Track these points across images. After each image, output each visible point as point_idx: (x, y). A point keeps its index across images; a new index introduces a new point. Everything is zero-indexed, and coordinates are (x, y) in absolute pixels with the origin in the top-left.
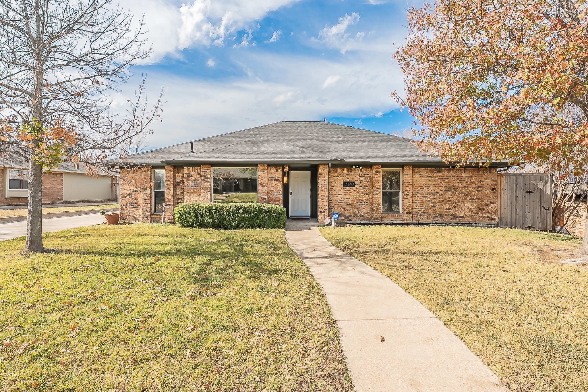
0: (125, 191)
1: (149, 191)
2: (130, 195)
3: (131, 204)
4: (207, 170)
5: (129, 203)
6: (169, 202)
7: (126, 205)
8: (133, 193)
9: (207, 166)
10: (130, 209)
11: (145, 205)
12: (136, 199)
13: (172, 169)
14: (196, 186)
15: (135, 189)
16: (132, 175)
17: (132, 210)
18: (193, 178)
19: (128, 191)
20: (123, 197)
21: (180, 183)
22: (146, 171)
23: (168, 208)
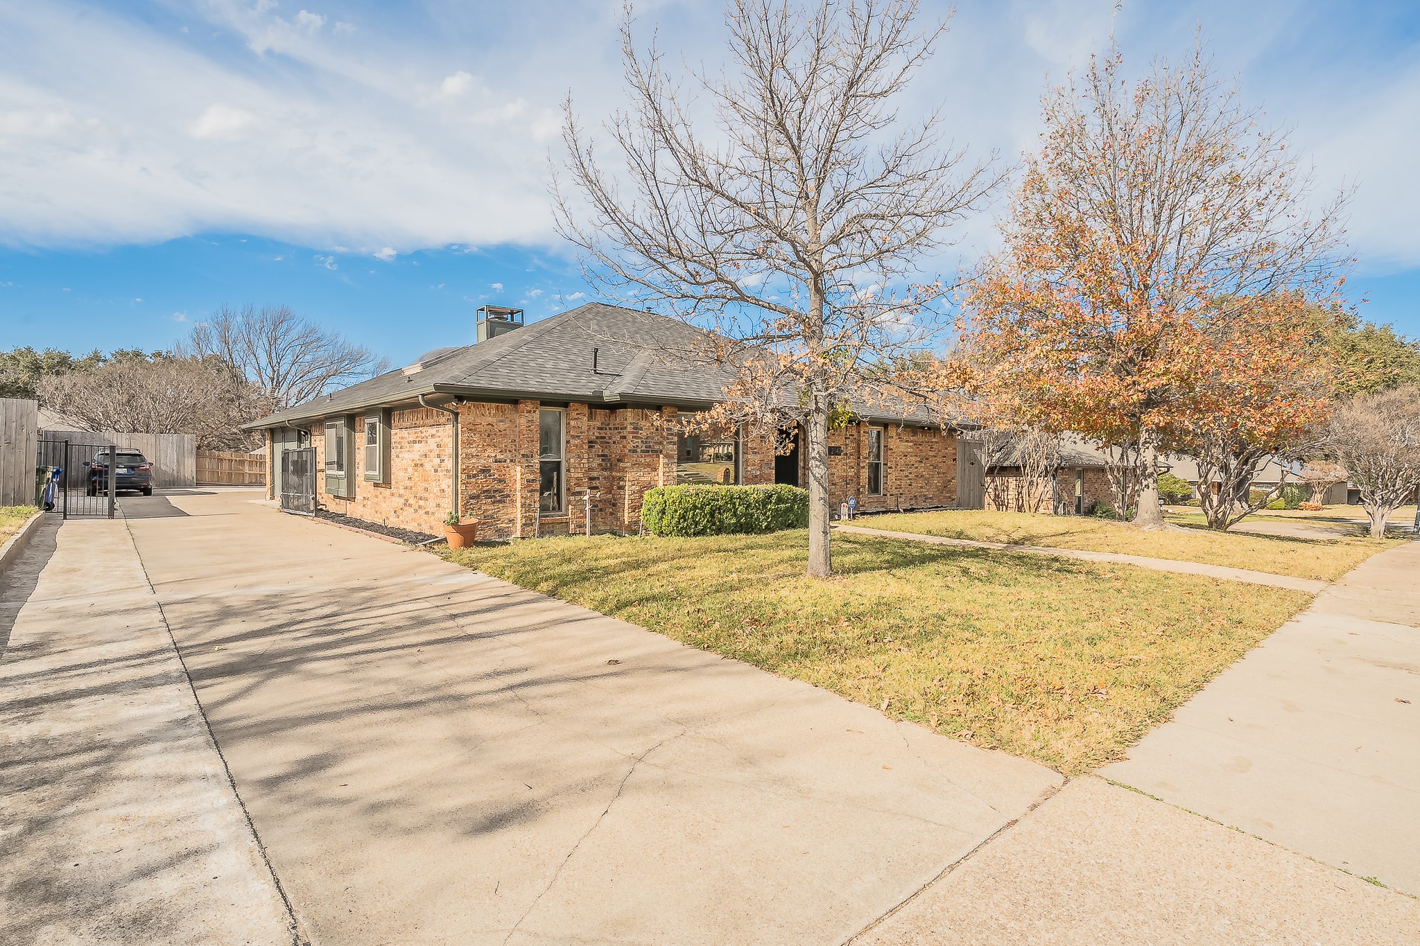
0: (474, 460)
1: (537, 461)
2: (485, 471)
3: (488, 494)
4: (673, 416)
5: (484, 492)
6: (579, 486)
7: (476, 497)
8: (495, 466)
9: (673, 409)
10: (488, 506)
11: (529, 494)
12: (500, 481)
13: (586, 410)
14: (648, 451)
15: (500, 456)
16: (490, 420)
17: (491, 509)
18: (643, 433)
19: (482, 461)
20: (469, 477)
21: (596, 443)
22: (530, 412)
23: (578, 501)
